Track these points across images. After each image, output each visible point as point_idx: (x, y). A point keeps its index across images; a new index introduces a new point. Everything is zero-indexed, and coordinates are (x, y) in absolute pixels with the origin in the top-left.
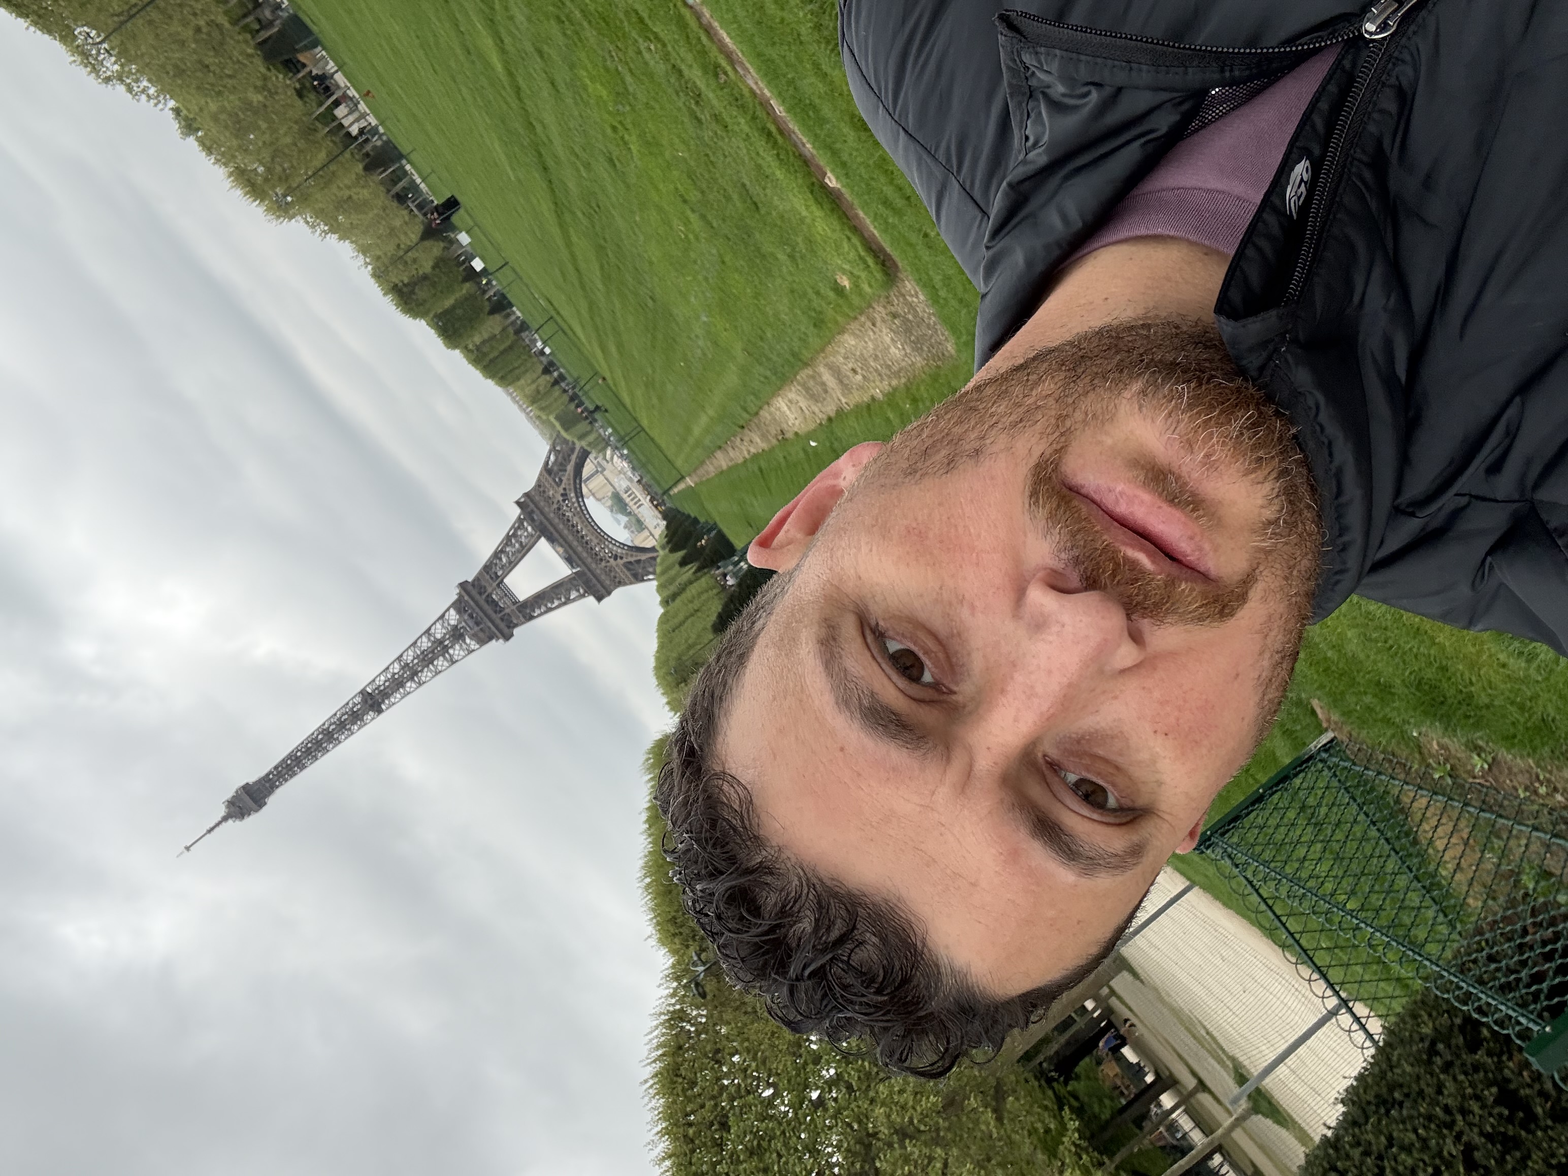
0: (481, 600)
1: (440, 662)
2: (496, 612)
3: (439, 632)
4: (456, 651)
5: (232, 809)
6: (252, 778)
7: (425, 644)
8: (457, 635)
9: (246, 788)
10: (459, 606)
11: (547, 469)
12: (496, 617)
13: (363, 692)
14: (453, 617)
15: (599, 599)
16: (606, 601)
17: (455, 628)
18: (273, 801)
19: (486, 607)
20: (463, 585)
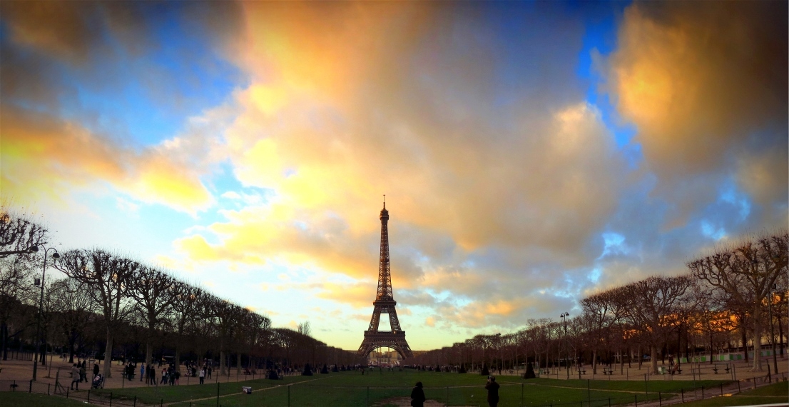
0: (388, 305)
1: (381, 283)
2: (383, 306)
3: (389, 289)
4: (381, 289)
5: (386, 212)
6: (389, 221)
7: (388, 283)
8: (385, 292)
9: (388, 218)
10: (391, 299)
11: (406, 345)
12: (381, 305)
13: (388, 260)
14: (390, 295)
15: (366, 332)
16: (363, 334)
17: (386, 293)
18: (380, 221)
19: (386, 305)
20: (395, 303)
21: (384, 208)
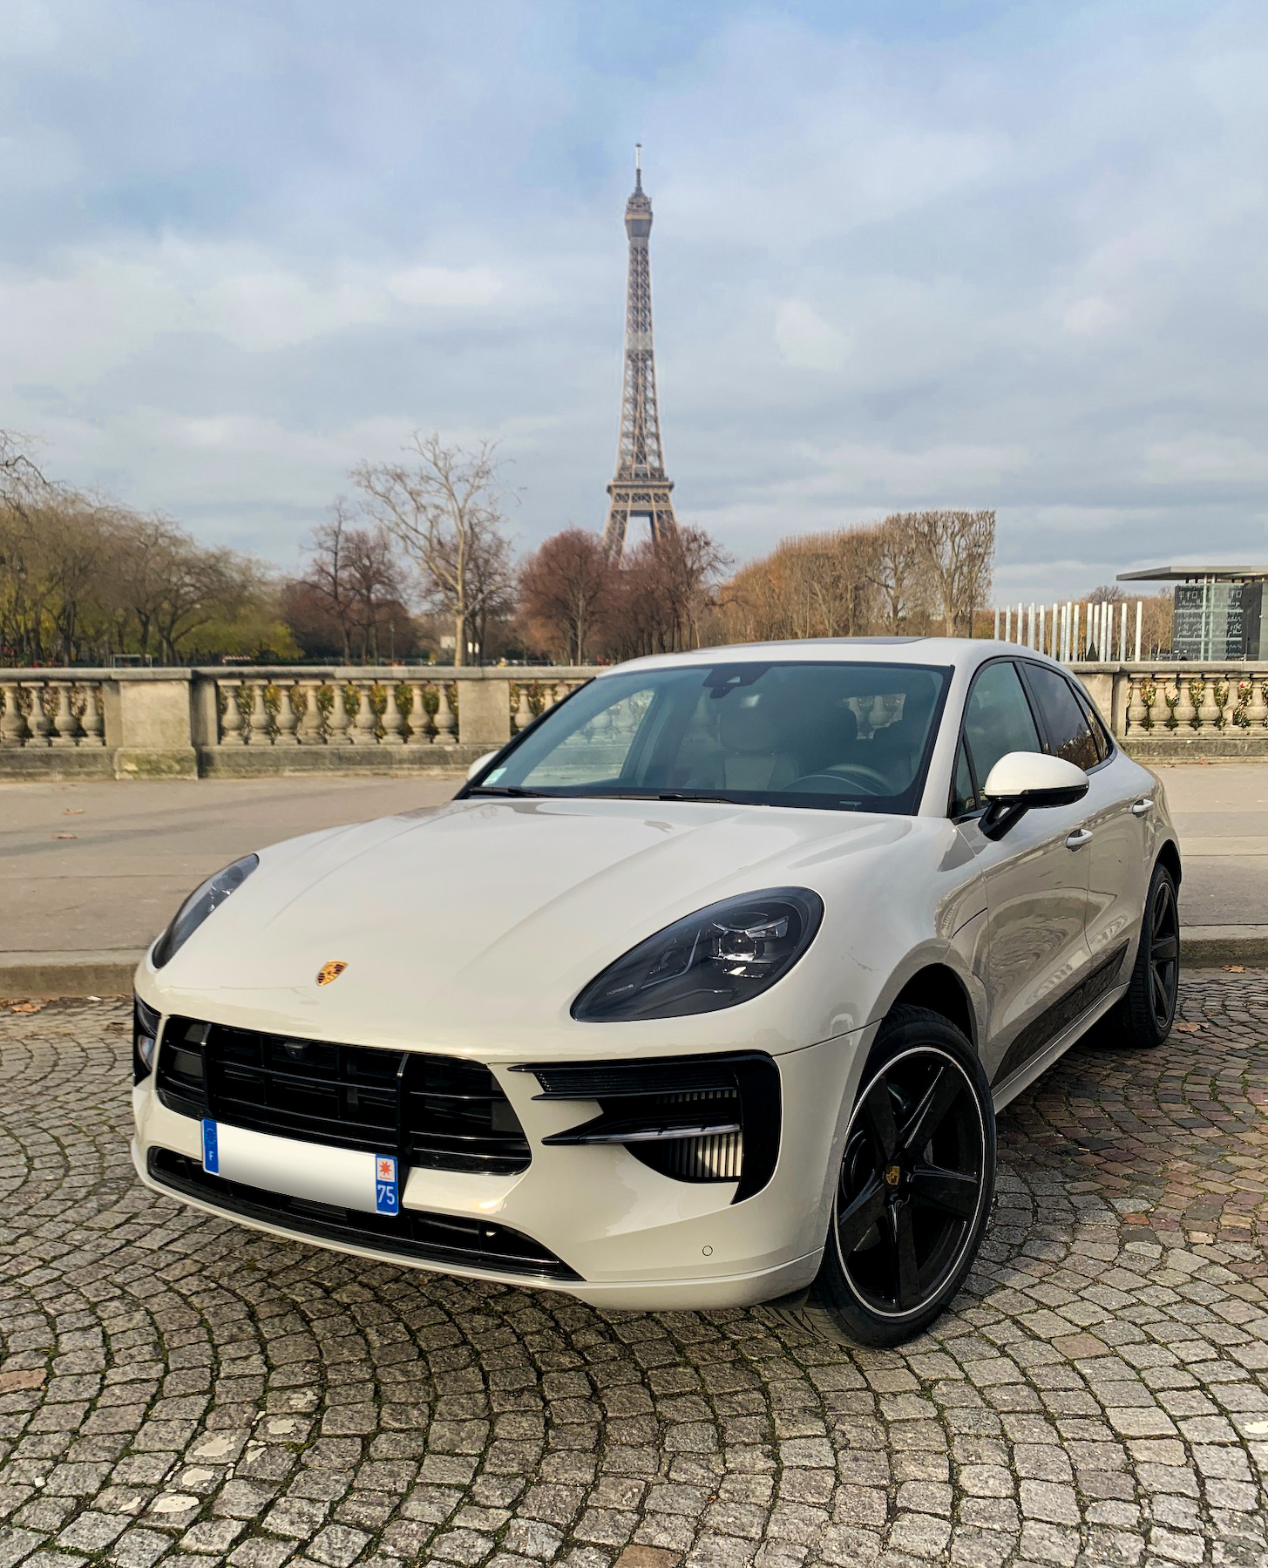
5: (642, 200)
14: (655, 462)
19: (644, 491)
20: (670, 487)
21: (639, 189)
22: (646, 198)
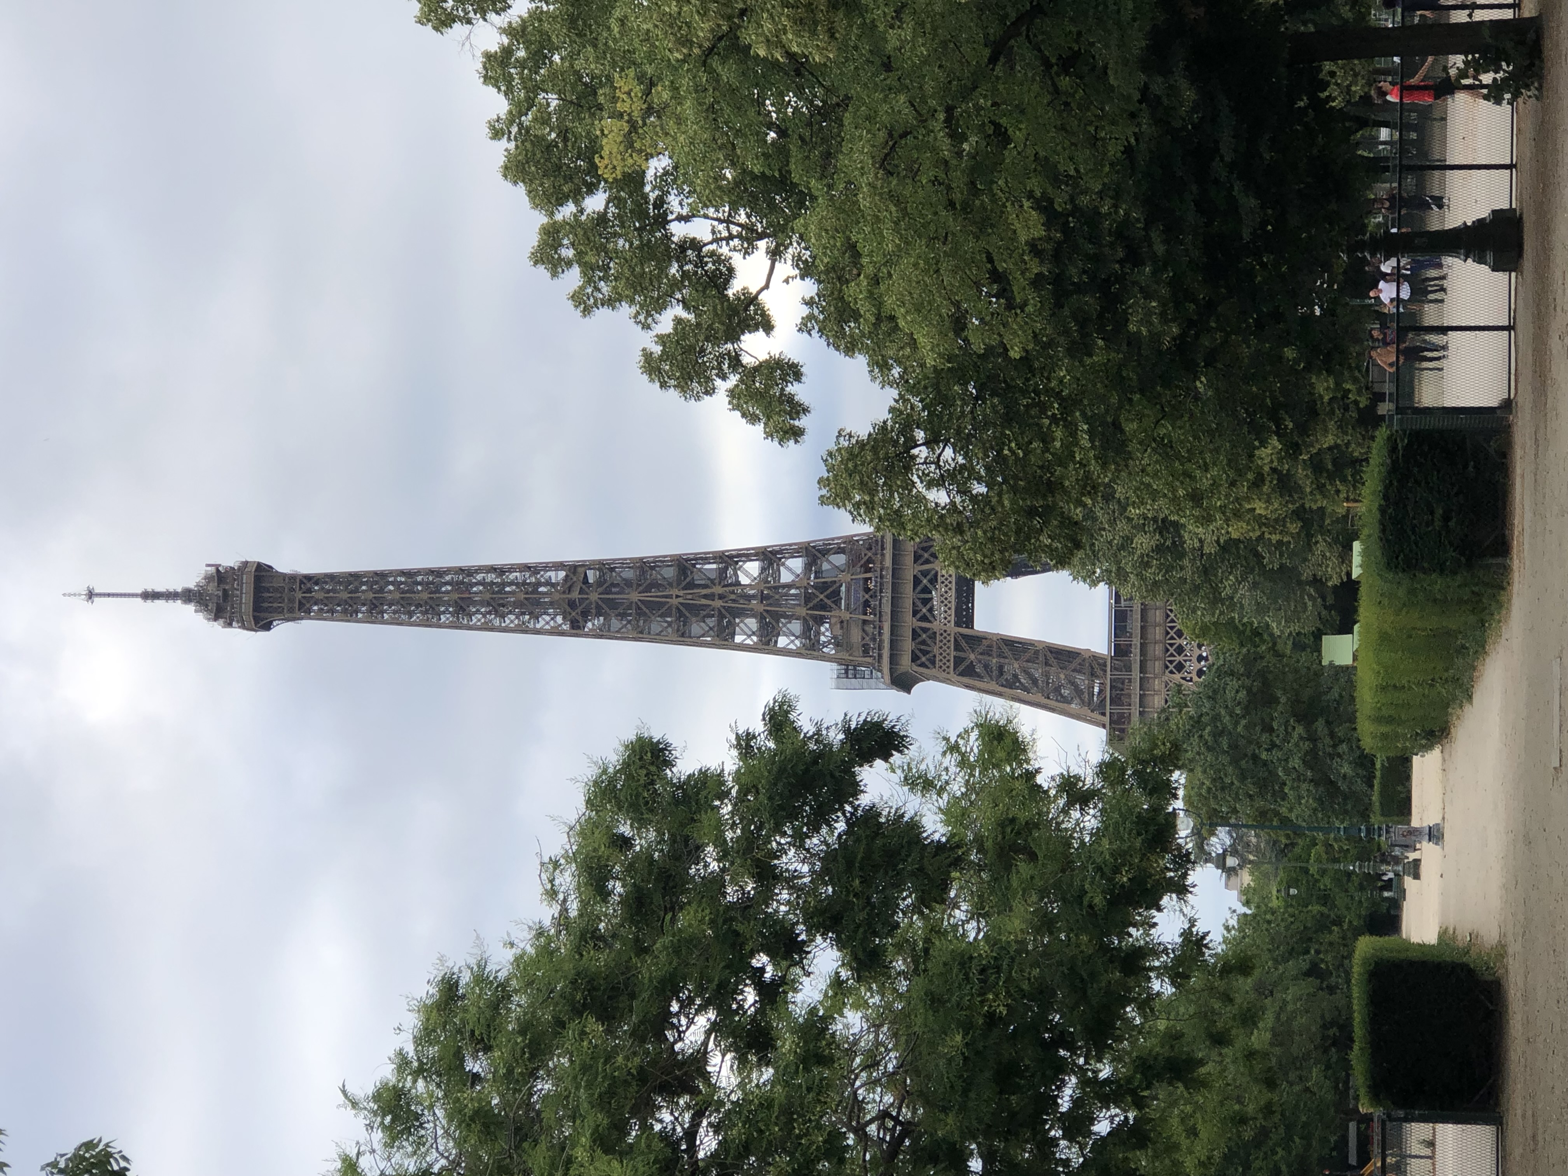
2: (915, 613)
5: (212, 588)
9: (262, 572)
19: (908, 589)
21: (187, 596)
22: (209, 578)
